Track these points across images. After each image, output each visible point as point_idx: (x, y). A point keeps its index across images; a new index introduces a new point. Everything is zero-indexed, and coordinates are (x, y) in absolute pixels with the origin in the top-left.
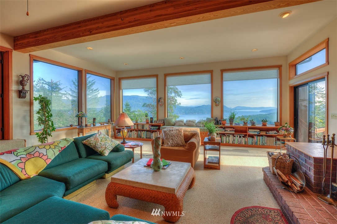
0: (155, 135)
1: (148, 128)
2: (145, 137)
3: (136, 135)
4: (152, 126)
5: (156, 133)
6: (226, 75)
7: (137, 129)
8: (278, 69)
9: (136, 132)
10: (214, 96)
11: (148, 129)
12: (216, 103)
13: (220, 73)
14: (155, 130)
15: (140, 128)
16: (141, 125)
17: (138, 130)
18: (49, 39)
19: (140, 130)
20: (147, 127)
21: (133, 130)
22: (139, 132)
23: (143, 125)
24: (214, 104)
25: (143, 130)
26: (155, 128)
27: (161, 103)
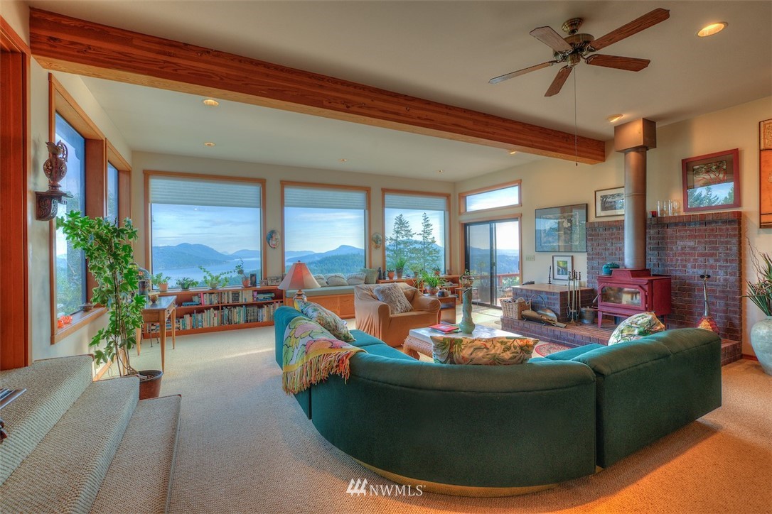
0: (269, 312)
1: (251, 298)
2: (242, 321)
3: (216, 318)
4: (259, 292)
5: (272, 308)
6: (389, 198)
7: (220, 305)
8: (446, 198)
9: (216, 312)
10: (372, 232)
11: (250, 300)
12: (376, 242)
13: (381, 193)
14: (268, 301)
15: (228, 300)
16: (230, 293)
17: (222, 307)
18: (222, 79)
19: (226, 306)
20: (247, 297)
21: (208, 308)
22: (226, 311)
23: (236, 294)
24: (374, 244)
25: (238, 305)
26: (267, 296)
27: (274, 243)
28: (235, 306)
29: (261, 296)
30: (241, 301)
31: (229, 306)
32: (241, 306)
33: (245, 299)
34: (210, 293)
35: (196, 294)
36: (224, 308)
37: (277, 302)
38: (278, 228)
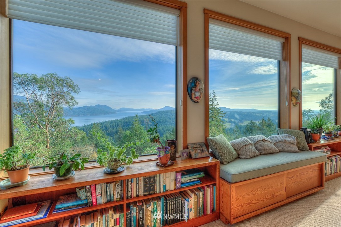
0: (197, 203)
1: (173, 183)
4: (185, 172)
7: (125, 202)
9: (118, 215)
10: (292, 87)
11: (171, 187)
14: (196, 186)
15: (138, 191)
17: (128, 204)
19: (136, 203)
20: (168, 182)
22: (134, 211)
23: (150, 181)
25: (153, 199)
26: (195, 177)
27: (198, 94)
28: (148, 201)
29: (186, 179)
30: (159, 189)
31: (139, 202)
32: (159, 198)
33: (165, 186)
34: (108, 183)
35: (83, 187)
36: (132, 205)
37: (208, 186)
38: (201, 76)
